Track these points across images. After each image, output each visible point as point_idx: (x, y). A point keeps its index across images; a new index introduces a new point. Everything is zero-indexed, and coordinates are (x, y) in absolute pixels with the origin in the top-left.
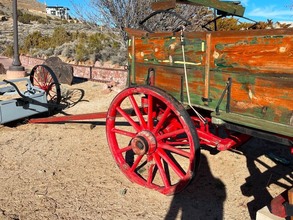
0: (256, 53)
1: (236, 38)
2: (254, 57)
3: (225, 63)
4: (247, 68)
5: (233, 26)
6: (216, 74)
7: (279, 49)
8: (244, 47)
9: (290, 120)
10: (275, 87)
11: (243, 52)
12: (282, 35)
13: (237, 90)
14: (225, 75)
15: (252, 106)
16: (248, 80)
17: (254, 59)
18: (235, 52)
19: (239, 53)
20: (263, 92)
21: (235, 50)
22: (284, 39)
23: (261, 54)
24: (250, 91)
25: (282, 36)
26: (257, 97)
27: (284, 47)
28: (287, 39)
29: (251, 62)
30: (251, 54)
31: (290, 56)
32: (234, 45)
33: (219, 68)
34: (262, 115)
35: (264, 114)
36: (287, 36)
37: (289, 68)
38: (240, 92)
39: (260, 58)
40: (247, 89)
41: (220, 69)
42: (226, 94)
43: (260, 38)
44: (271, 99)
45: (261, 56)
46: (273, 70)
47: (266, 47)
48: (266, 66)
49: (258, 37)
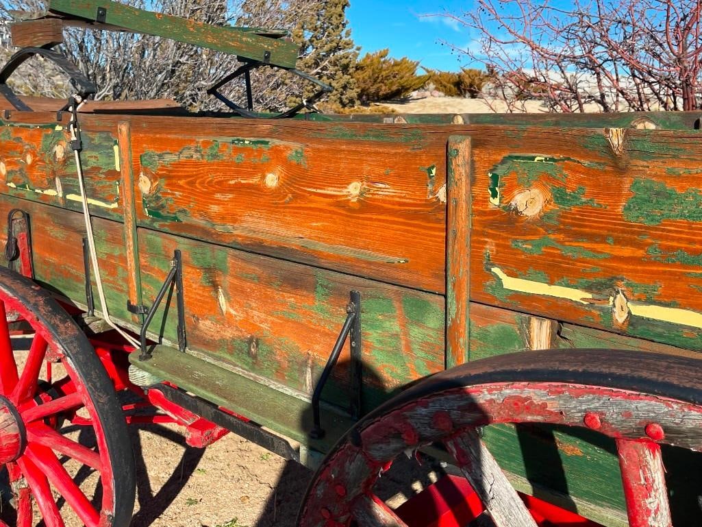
0: (222, 187)
1: (178, 139)
2: (218, 196)
3: (162, 207)
4: (208, 226)
5: (405, 79)
6: (149, 236)
7: (264, 177)
8: (196, 165)
9: (305, 380)
10: (269, 283)
11: (196, 180)
12: (267, 140)
13: (194, 286)
14: (167, 241)
15: (229, 334)
16: (214, 261)
17: (219, 202)
18: (180, 178)
19: (188, 183)
20: (248, 296)
21: (180, 174)
22: (272, 149)
23: (232, 189)
24: (220, 290)
25: (267, 143)
26: (236, 310)
27: (274, 173)
28: (276, 151)
29: (215, 209)
30: (212, 186)
31: (287, 199)
32: (176, 158)
33: (153, 221)
34: (250, 360)
35: (255, 357)
36: (277, 142)
37: (290, 233)
38: (201, 292)
39: (231, 200)
40: (215, 286)
41: (156, 225)
42: (175, 294)
43: (224, 144)
44: (263, 316)
45: (231, 196)
46: (260, 236)
47: (239, 170)
48: (245, 225)
49: (221, 140)
